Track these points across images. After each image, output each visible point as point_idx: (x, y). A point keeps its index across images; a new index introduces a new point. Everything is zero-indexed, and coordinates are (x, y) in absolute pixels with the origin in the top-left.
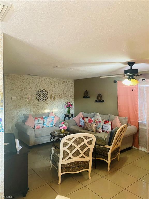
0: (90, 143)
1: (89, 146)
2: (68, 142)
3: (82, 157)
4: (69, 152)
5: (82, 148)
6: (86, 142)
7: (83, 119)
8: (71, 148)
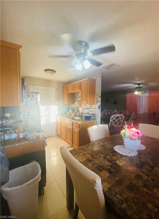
0: (122, 119)
1: (121, 120)
2: (113, 118)
3: (118, 125)
4: (113, 122)
5: (118, 121)
6: (120, 118)
7: (107, 112)
8: (114, 121)
